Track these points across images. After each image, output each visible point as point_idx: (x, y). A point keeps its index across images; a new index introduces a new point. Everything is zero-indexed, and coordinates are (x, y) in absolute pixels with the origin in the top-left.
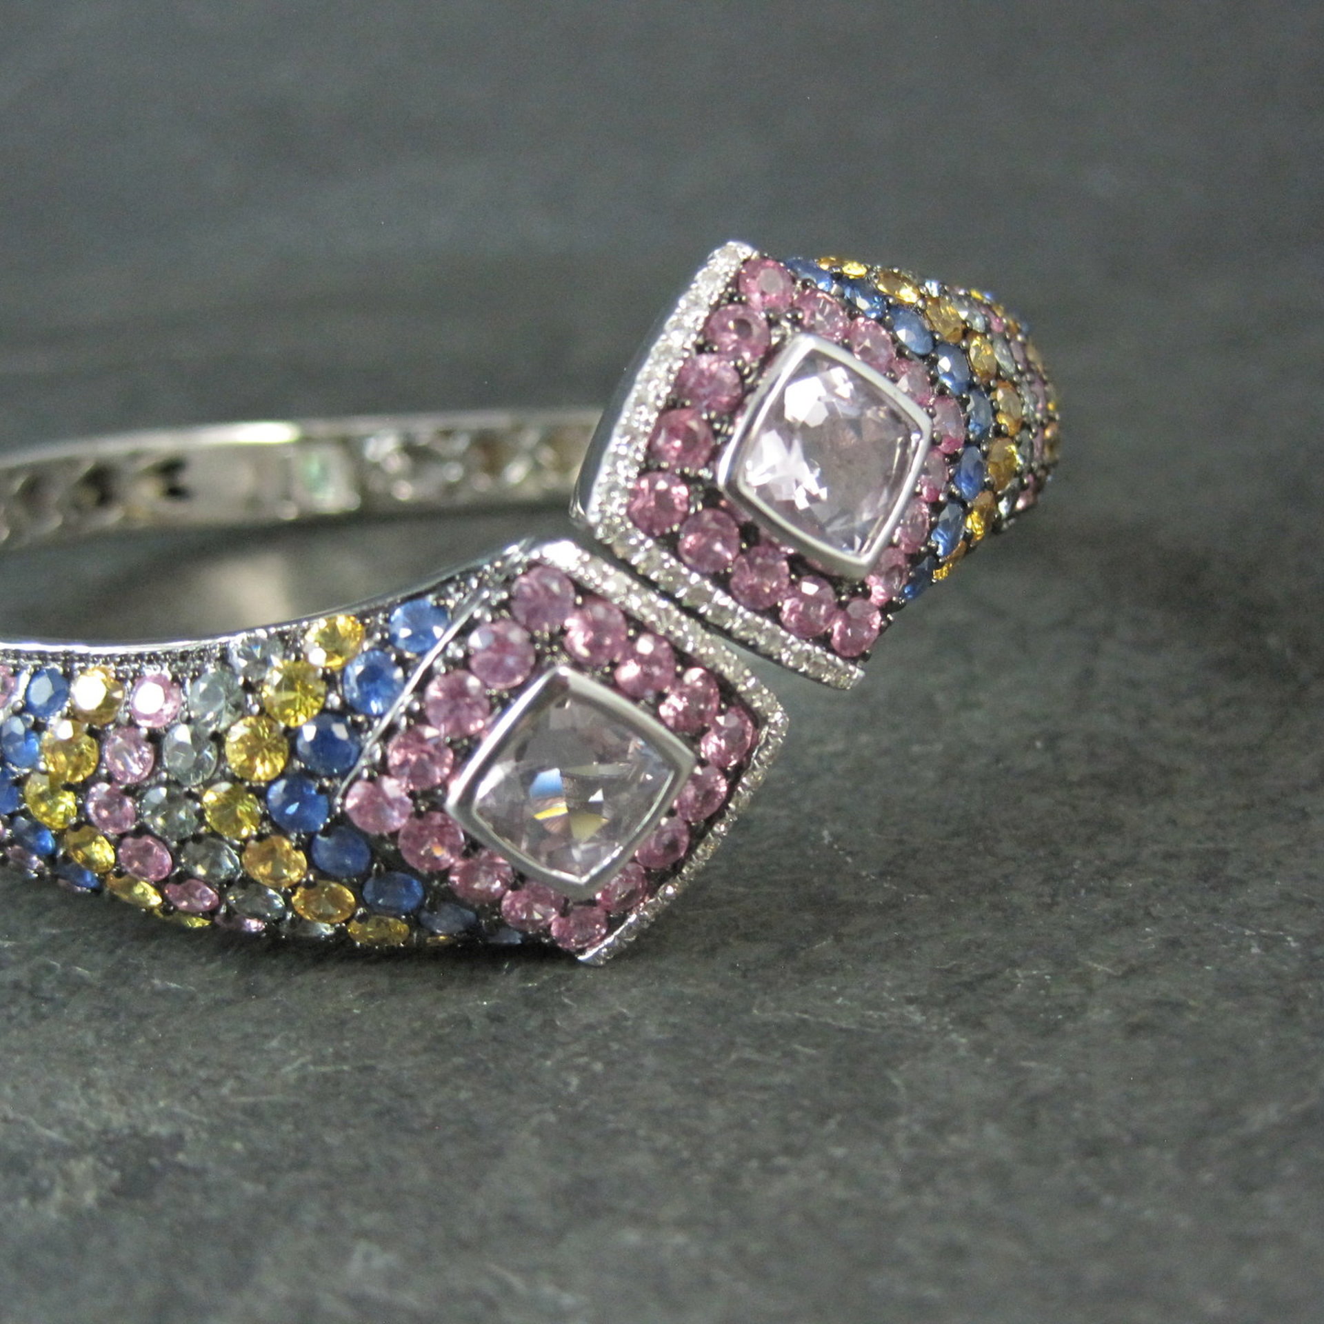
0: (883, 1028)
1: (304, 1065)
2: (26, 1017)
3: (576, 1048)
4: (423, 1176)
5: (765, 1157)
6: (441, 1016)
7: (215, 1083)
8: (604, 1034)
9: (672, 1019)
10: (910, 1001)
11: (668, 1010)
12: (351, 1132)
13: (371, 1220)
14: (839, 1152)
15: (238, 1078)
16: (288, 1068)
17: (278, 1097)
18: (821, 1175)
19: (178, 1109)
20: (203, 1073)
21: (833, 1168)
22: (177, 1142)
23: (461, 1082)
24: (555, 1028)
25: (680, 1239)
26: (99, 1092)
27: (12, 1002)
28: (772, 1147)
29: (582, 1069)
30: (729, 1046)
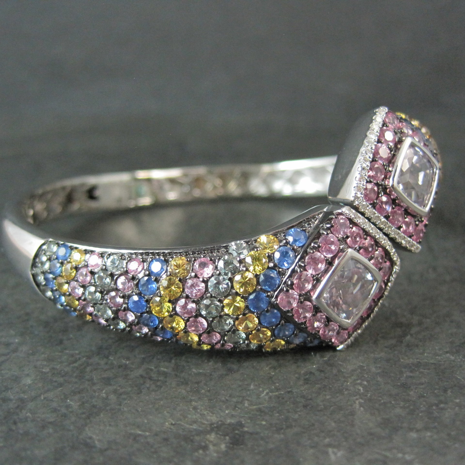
0: (444, 362)
1: (267, 394)
2: (153, 387)
3: (354, 377)
4: (333, 424)
6: (302, 372)
7: (242, 402)
8: (360, 372)
9: (378, 365)
10: (447, 352)
11: (375, 363)
12: (300, 413)
13: (327, 440)
14: (458, 401)
15: (248, 400)
16: (263, 395)
17: (266, 405)
18: (457, 408)
19: (233, 413)
20: (234, 400)
21: (459, 406)
22: (240, 424)
23: (324, 393)
24: (341, 371)
25: (429, 434)
26: (201, 410)
27: (144, 382)
28: (436, 402)
29: (361, 384)
30: (401, 373)
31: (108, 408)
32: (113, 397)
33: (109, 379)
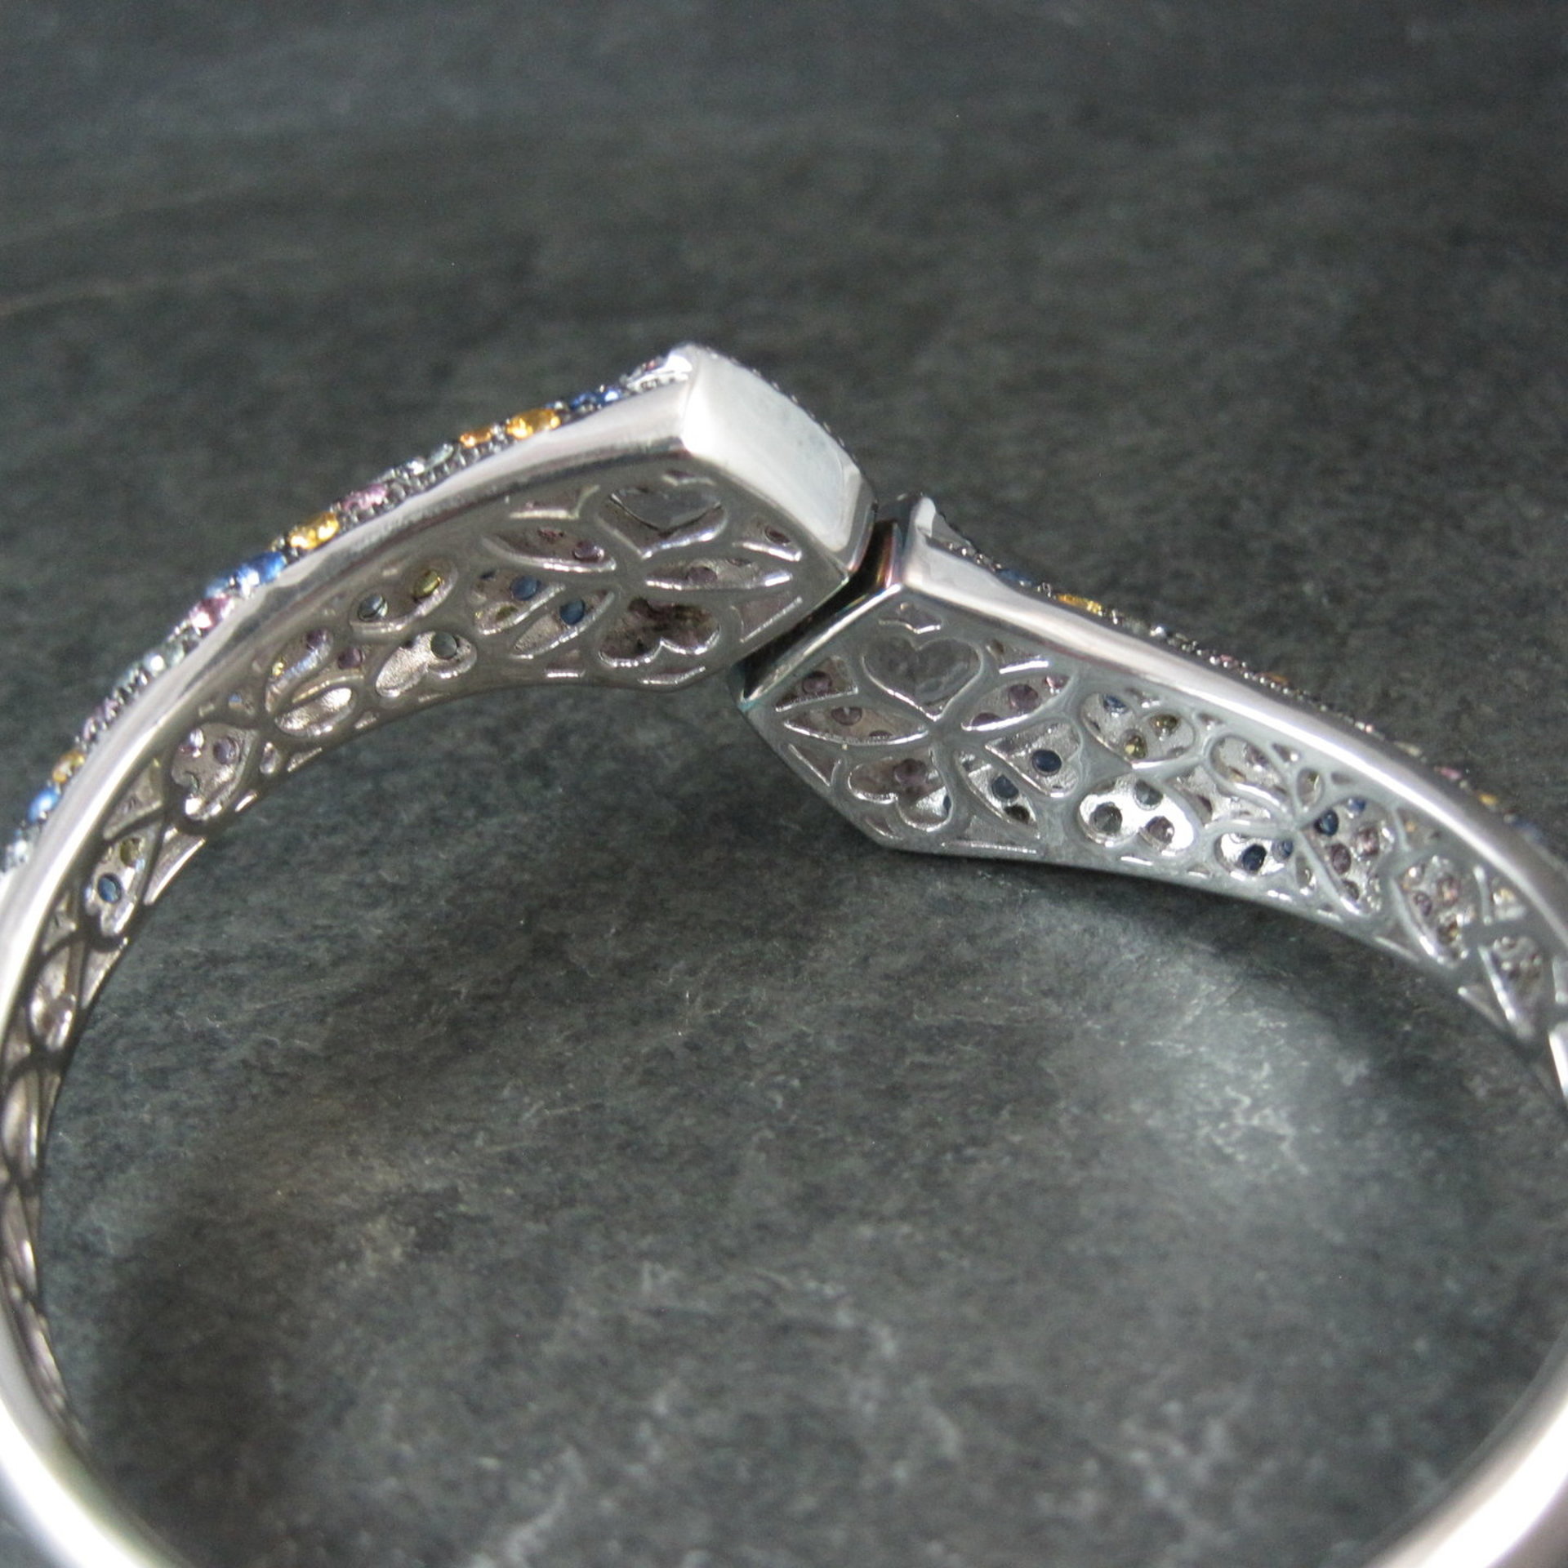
0: (1028, 1021)
1: (539, 1111)
2: (267, 1093)
3: (771, 1067)
4: (677, 1199)
5: (957, 1149)
6: (645, 1050)
7: (470, 1137)
8: (793, 1053)
9: (847, 1032)
10: (1046, 994)
11: (842, 1024)
12: (603, 1167)
13: (646, 1242)
15: (486, 1129)
16: (527, 1115)
17: (526, 1143)
18: (1007, 1160)
19: (443, 1164)
20: (454, 1129)
21: (1015, 1153)
22: (453, 1195)
23: (681, 1110)
24: (746, 1049)
25: (905, 1229)
26: (366, 1158)
27: (249, 1081)
28: (961, 1140)
29: (782, 1087)
30: (901, 1052)
31: (151, 1152)
32: (166, 1121)
33: (164, 1072)
